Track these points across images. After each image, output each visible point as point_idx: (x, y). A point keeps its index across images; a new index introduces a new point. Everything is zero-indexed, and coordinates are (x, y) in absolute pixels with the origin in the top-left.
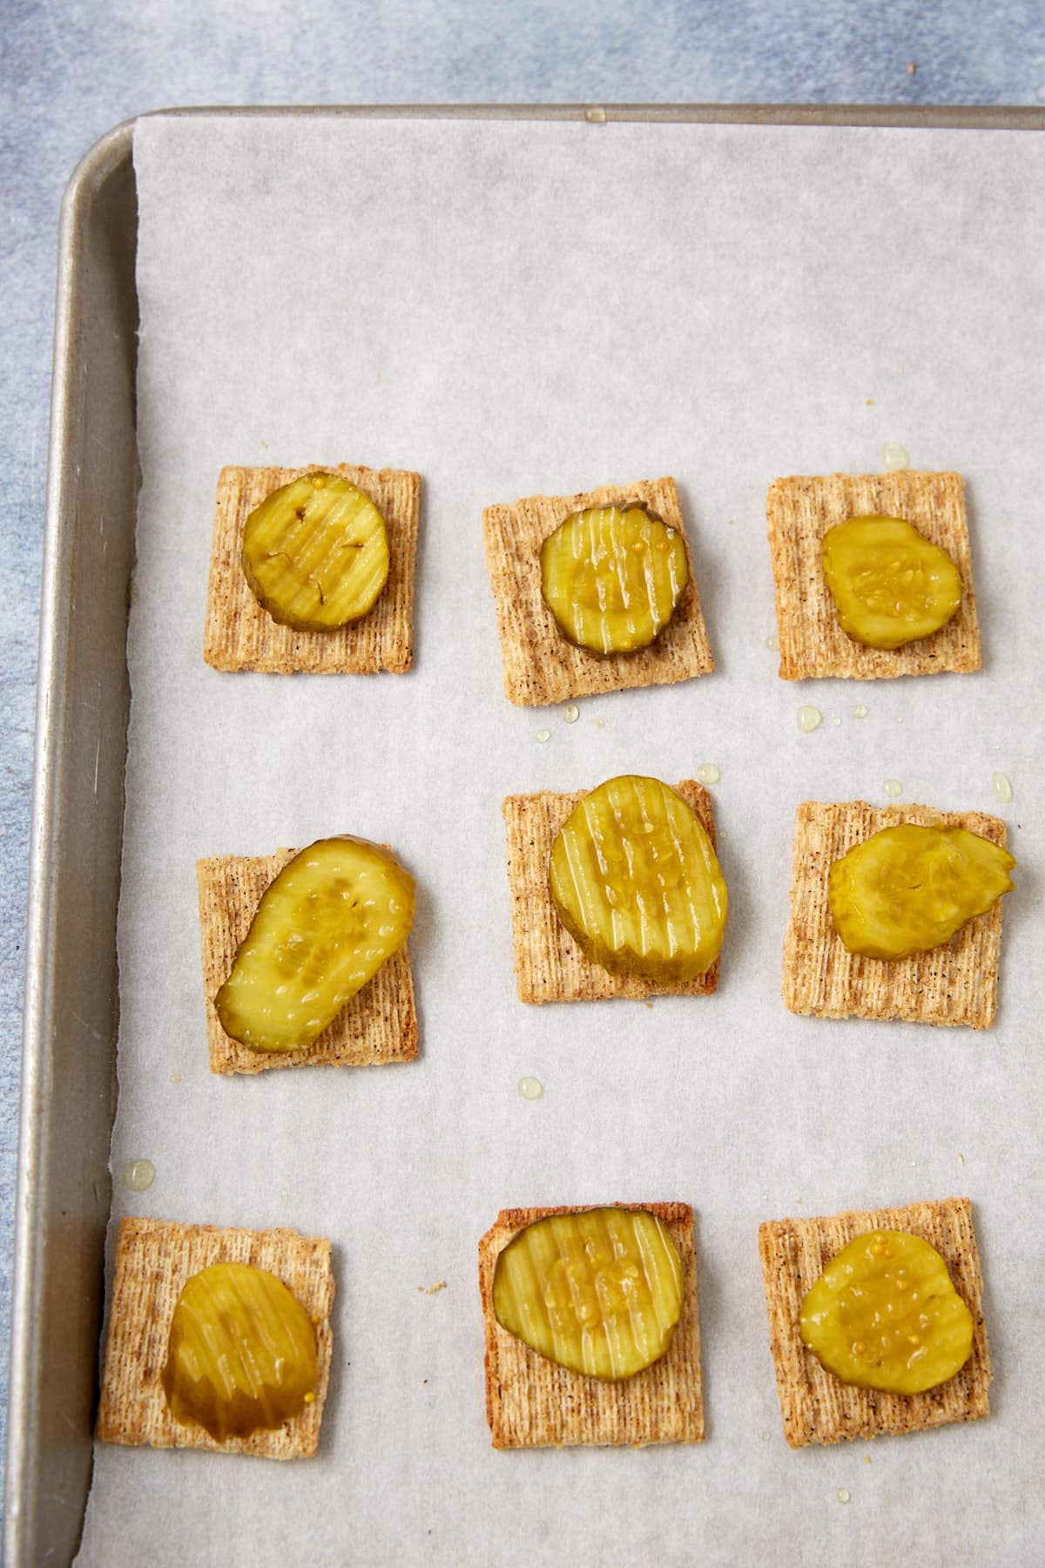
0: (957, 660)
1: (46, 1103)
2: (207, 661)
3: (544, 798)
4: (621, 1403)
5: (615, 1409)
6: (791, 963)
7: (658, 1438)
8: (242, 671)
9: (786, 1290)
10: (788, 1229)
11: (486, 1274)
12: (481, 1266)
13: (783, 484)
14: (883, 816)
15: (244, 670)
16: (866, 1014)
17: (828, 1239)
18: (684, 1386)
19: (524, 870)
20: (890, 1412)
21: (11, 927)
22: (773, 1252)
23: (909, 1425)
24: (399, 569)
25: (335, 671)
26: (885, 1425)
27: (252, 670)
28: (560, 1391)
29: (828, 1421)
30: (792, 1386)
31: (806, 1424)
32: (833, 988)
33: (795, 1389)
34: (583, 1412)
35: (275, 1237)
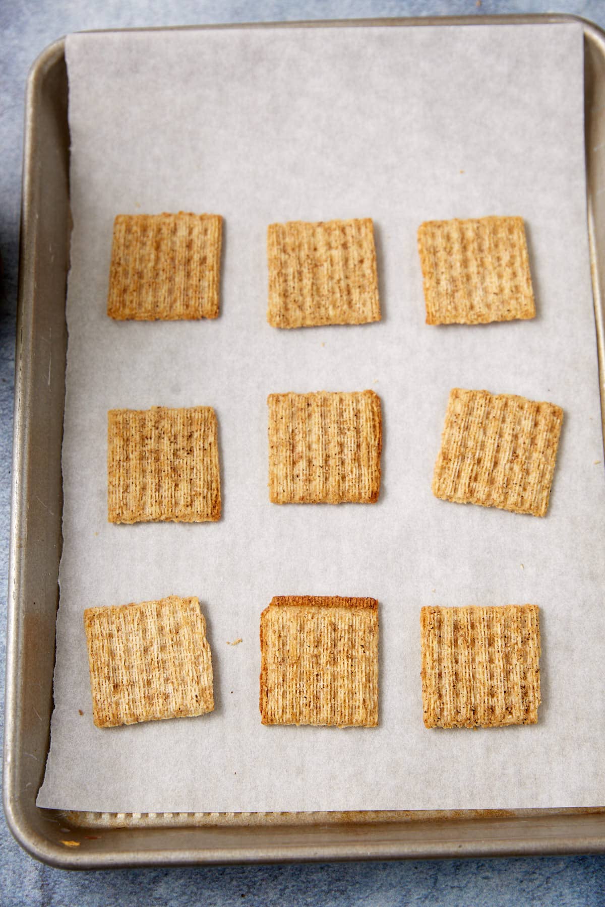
1: (24, 543)
2: (109, 315)
3: (290, 395)
4: (333, 702)
5: (329, 705)
6: (438, 471)
7: (352, 723)
8: (128, 319)
9: (432, 642)
10: (437, 611)
13: (426, 225)
16: (476, 502)
17: (459, 619)
18: (368, 695)
19: (277, 432)
20: (482, 714)
21: (6, 462)
22: (427, 622)
23: (492, 722)
25: (178, 319)
26: (479, 721)
27: (133, 319)
28: (300, 694)
29: (448, 716)
30: (430, 694)
31: (435, 715)
32: (460, 486)
33: (432, 696)
34: (312, 706)
35: (168, 601)
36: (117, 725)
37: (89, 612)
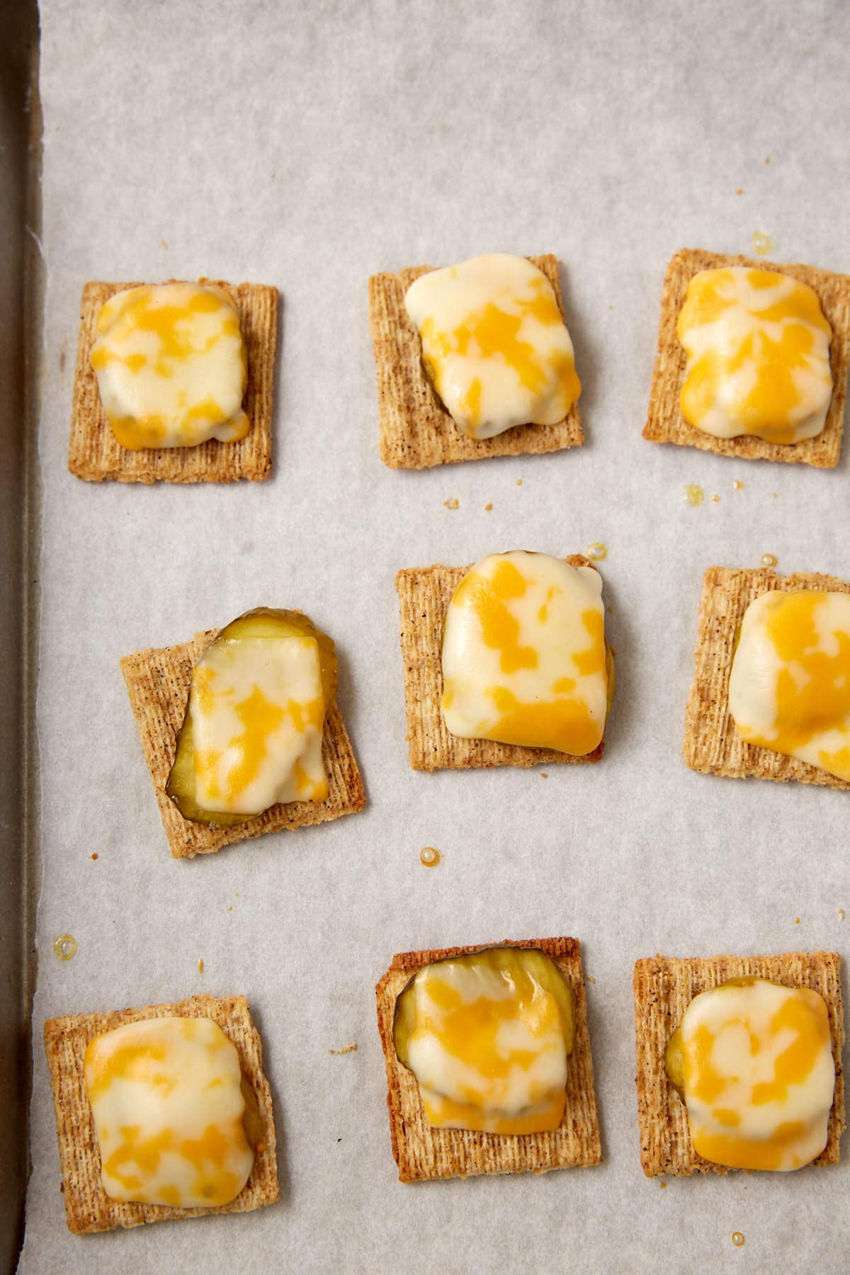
0: (815, 454)
2: (72, 472)
3: (436, 571)
6: (693, 722)
7: (558, 1164)
8: (105, 481)
9: (656, 1025)
10: (661, 967)
11: (384, 1016)
12: (379, 1009)
14: (788, 584)
15: (109, 478)
16: (763, 775)
17: (701, 981)
18: (580, 1113)
19: (416, 642)
22: (647, 989)
24: (257, 380)
25: (196, 480)
27: (115, 480)
30: (653, 1118)
31: (663, 1155)
32: (733, 748)
33: (656, 1121)
34: (485, 1144)
35: (193, 1006)
36: (108, 1229)
37: (53, 1027)
